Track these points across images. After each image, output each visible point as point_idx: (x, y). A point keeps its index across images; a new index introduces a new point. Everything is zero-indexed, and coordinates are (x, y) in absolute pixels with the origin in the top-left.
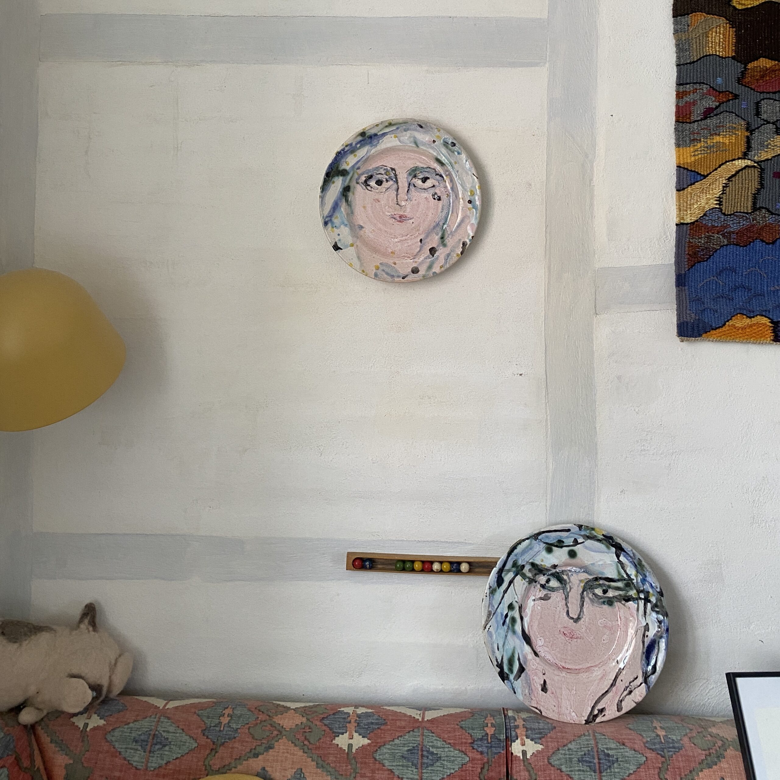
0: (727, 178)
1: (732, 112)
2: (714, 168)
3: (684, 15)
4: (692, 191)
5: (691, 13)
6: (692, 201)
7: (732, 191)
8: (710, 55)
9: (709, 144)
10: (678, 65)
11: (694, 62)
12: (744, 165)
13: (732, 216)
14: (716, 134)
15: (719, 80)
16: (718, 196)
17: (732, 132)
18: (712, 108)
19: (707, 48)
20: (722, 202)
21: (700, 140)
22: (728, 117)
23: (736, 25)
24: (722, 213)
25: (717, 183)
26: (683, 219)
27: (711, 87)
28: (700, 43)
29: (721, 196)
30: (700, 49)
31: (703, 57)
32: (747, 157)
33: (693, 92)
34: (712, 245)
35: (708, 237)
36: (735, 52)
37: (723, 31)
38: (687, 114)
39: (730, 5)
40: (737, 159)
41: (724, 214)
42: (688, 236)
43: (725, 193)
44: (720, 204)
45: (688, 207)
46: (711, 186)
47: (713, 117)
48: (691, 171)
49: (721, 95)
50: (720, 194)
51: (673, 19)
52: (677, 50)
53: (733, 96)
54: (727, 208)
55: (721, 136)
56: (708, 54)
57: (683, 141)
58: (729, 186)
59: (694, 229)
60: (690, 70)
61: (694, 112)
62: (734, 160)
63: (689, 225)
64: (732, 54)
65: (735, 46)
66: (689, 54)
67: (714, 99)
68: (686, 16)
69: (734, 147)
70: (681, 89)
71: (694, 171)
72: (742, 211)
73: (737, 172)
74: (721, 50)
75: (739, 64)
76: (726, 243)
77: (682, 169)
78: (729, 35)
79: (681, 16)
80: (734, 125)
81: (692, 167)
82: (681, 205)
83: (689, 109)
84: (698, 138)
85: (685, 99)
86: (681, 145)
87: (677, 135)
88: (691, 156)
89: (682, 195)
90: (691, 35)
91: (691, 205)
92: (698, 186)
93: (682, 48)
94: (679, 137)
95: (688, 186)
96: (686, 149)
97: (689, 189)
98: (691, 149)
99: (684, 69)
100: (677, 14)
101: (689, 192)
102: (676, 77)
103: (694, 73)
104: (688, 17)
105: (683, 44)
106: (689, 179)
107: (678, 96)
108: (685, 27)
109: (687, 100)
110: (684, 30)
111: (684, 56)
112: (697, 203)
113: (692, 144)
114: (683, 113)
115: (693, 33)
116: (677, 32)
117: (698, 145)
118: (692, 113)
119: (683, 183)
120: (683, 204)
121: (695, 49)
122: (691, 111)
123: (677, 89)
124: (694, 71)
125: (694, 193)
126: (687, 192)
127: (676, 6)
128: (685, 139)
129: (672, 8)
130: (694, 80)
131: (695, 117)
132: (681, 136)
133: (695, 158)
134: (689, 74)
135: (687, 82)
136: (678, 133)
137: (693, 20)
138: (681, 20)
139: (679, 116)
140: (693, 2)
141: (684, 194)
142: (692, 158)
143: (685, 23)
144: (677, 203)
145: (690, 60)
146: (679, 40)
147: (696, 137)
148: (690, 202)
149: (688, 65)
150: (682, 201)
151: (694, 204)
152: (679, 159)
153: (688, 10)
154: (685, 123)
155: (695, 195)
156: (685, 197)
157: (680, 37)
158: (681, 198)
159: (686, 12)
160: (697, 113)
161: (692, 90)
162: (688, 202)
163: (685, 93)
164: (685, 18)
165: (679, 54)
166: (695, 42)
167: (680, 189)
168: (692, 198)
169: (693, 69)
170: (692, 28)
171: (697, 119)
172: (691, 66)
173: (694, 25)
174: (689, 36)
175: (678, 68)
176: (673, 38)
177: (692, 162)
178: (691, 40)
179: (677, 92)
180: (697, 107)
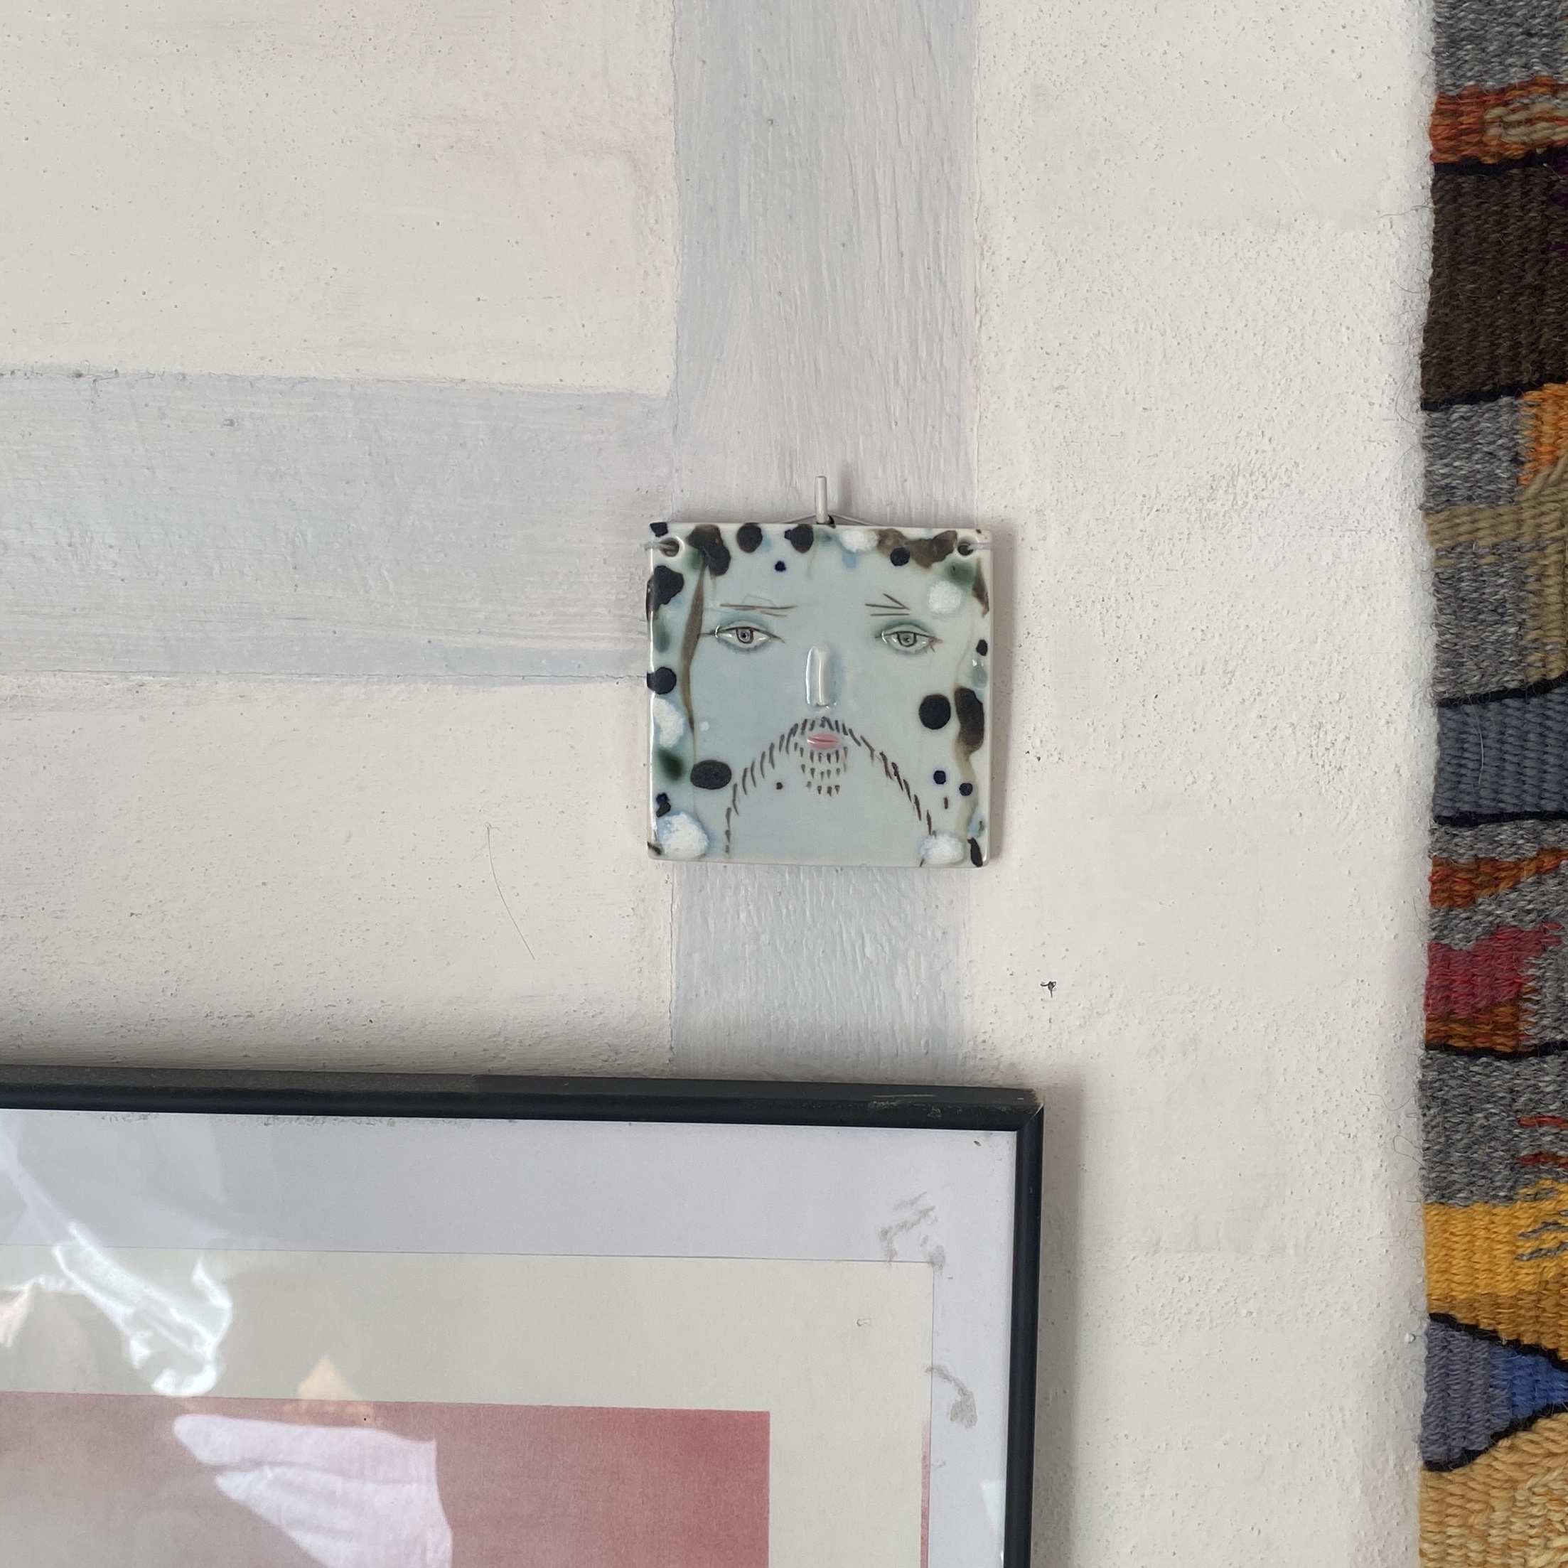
3: (1493, 396)
4: (1517, 1475)
5: (1538, 385)
6: (1518, 1526)
10: (1446, 704)
11: (1543, 687)
33: (1539, 871)
38: (1494, 1003)
45: (1495, 1560)
48: (1516, 1345)
51: (1420, 418)
52: (1441, 609)
57: (1472, 1163)
60: (1523, 737)
61: (1534, 990)
66: (1519, 637)
68: (1504, 400)
70: (1467, 844)
71: (1534, 1350)
77: (1460, 1339)
79: (1472, 398)
81: (1521, 1324)
82: (1449, 1554)
83: (1511, 975)
84: (1562, 1153)
85: (1490, 908)
86: (1460, 1191)
87: (1433, 1127)
88: (1519, 1258)
89: (1458, 1491)
90: (1534, 517)
91: (1509, 1548)
92: (1553, 1441)
93: (1473, 600)
94: (1449, 1144)
95: (1492, 1437)
96: (1489, 1213)
97: (1502, 1459)
98: (1517, 1218)
99: (1483, 729)
100: (1449, 388)
101: (1498, 1476)
102: (1435, 772)
103: (1546, 753)
104: (1514, 409)
105: (1482, 576)
106: (1502, 1395)
107: (1443, 891)
108: (1498, 467)
109: (1498, 916)
110: (1491, 487)
111: (1485, 649)
112: (1549, 1539)
113: (1526, 1185)
114: (1473, 995)
115: (1544, 508)
116: (1444, 498)
117: (1562, 1193)
118: (1529, 1000)
119: (1468, 1422)
120: (1461, 1547)
121: (1553, 608)
122: (1521, 984)
123: (1439, 845)
124: (1548, 741)
125: (1529, 1483)
126: (1489, 1476)
127: (1442, 340)
128: (1480, 1152)
129: (1419, 350)
130: (1547, 795)
131: (1545, 1022)
132: (1458, 1136)
133: (1541, 1273)
134: (1515, 759)
135: (1502, 805)
136: (1438, 1120)
137: (1545, 428)
138: (1472, 427)
139: (1452, 1012)
140: (1551, 313)
141: (1471, 1484)
142: (1525, 1271)
143: (1500, 442)
144: (1426, 1546)
145: (1520, 677)
146: (1459, 549)
147: (1547, 1147)
148: (1504, 1532)
149: (1507, 701)
150: (1458, 1531)
151: (1530, 1545)
152: (1444, 1272)
153: (1520, 362)
154: (1484, 1059)
155: (1535, 1490)
156: (1477, 1507)
157: (1462, 529)
158: (1450, 1511)
159: (1503, 376)
160: (1553, 1002)
161: (1532, 859)
162: (1493, 1532)
163: (1486, 874)
164: (1498, 414)
165: (1457, 635)
166: (1556, 562)
167: (1443, 1458)
168: (1514, 1509)
169: (1539, 730)
170: (1540, 476)
171: (1559, 1037)
172: (1531, 709)
173: (1554, 462)
174: (1520, 523)
175: (1443, 719)
176: (1425, 530)
177: (1522, 1292)
178: (1532, 549)
179: (1437, 863)
180: (1560, 961)
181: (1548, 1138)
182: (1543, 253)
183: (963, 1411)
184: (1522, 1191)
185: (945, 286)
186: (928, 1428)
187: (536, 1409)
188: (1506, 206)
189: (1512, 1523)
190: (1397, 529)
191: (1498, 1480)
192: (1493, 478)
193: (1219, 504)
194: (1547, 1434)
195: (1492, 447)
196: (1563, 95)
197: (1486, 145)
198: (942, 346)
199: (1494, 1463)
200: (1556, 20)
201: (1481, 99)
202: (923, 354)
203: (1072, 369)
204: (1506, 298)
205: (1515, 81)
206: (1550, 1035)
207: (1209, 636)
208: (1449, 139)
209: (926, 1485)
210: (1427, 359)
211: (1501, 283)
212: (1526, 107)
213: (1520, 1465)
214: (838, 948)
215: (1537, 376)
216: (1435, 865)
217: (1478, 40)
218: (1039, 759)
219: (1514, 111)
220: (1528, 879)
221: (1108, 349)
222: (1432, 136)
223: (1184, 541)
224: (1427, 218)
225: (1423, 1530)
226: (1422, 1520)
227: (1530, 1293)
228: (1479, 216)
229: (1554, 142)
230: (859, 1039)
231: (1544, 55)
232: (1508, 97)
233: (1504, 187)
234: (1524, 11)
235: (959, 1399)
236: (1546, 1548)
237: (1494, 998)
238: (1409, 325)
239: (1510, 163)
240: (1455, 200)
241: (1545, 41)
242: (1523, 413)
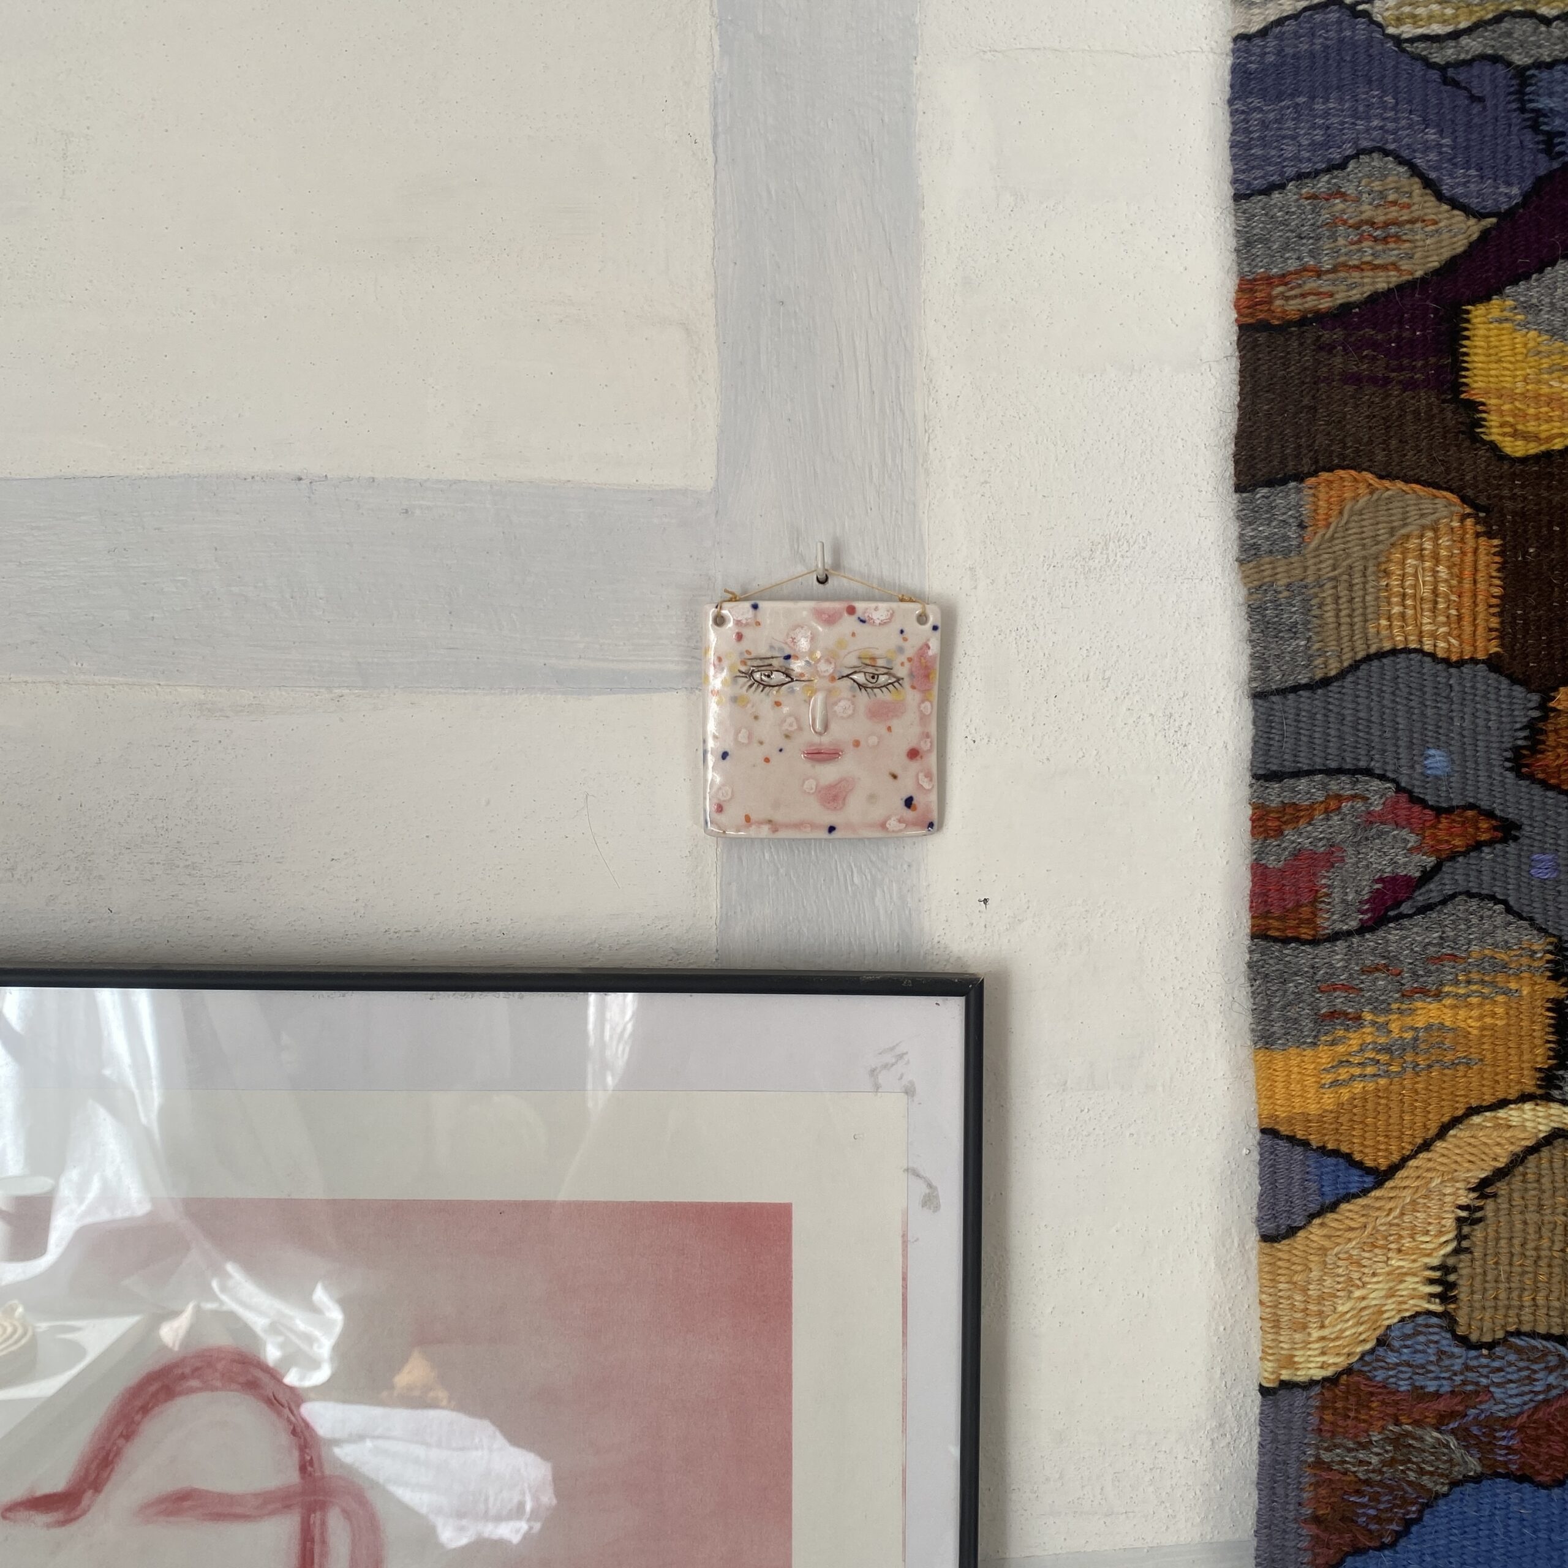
0: (1474, 1181)
1: (1492, 898)
2: (1419, 1141)
3: (1284, 482)
4: (1327, 1243)
5: (1314, 474)
6: (1328, 1282)
7: (1497, 1240)
8: (1394, 652)
9: (1395, 1035)
10: (1258, 696)
11: (1326, 682)
12: (1544, 1129)
13: (1499, 1351)
14: (1424, 992)
15: (1437, 760)
16: (1435, 1261)
17: (1493, 983)
18: (1408, 879)
19: (1384, 622)
20: (1453, 1286)
21: (1358, 1018)
22: (1475, 921)
23: (1501, 524)
24: (1455, 1336)
25: (1434, 1205)
26: (1289, 1362)
27: (1399, 789)
28: (1351, 600)
29: (1451, 1261)
30: (1352, 625)
31: (1368, 658)
32: (1556, 1093)
33: (1327, 811)
34: (1412, 1476)
35: (1397, 1441)
36: (1501, 637)
37: (1449, 548)
38: (1299, 905)
39: (1475, 439)
40: (1515, 1102)
41: (1464, 1341)
42: (1312, 1439)
43: (1467, 1250)
44: (1443, 1298)
45: (1313, 1308)
46: (1407, 1218)
47: (1410, 916)
48: (1323, 1150)
49: (1444, 822)
50: (1446, 1256)
51: (1235, 498)
52: (1253, 630)
53: (1495, 828)
54: (1477, 1315)
55: (1448, 1002)
56: (1387, 646)
57: (1286, 1020)
58: (1480, 1220)
59: (1339, 1405)
60: (1313, 716)
61: (1328, 895)
62: (1503, 1103)
63: (1317, 1389)
64: (1486, 649)
65: (1500, 614)
66: (1307, 648)
67: (1413, 840)
68: (1292, 484)
69: (1500, 1049)
70: (1275, 794)
71: (1336, 1153)
72: (1542, 1329)
73: (1518, 1160)
74: (1442, 630)
75: (1519, 691)
76: (1474, 1465)
77: (1283, 1144)
78: (1476, 570)
79: (1270, 483)
80: (1502, 956)
81: (1326, 1135)
82: (1280, 1303)
83: (1311, 884)
84: (1350, 1010)
85: (1293, 838)
86: (1279, 1039)
87: (1259, 994)
88: (1323, 1086)
89: (1285, 1256)
90: (1315, 564)
91: (1324, 1299)
92: (1352, 1219)
93: (1274, 623)
94: (1270, 1005)
95: (1309, 1216)
96: (1300, 1055)
97: (1316, 1232)
98: (1320, 1058)
99: (1285, 712)
100: (1253, 476)
101: (1314, 1245)
102: (1252, 744)
103: (1329, 728)
104: (1299, 491)
105: (1280, 605)
106: (1314, 1186)
107: (1260, 827)
108: (1289, 531)
109: (1299, 843)
110: (1285, 544)
111: (1284, 657)
112: (1351, 1292)
113: (1326, 1034)
114: (1284, 900)
115: (1322, 558)
116: (1253, 552)
117: (1350, 1039)
118: (1323, 902)
119: (1290, 1206)
120: (1289, 1298)
121: (1331, 626)
122: (1317, 891)
123: (1256, 794)
124: (1330, 719)
125: (1336, 1250)
126: (1307, 1246)
127: (1248, 444)
128: (1293, 1011)
129: (1232, 452)
130: (1330, 757)
131: (1335, 917)
132: (1276, 1000)
133: (1339, 1097)
134: (1307, 733)
135: (1299, 765)
136: (1263, 988)
137: (1320, 503)
138: (1271, 503)
139: (1269, 912)
140: (1321, 425)
141: (1294, 1251)
142: (1327, 1096)
143: (1290, 513)
144: (1264, 1296)
145: (1310, 675)
146: (1264, 588)
147: (1339, 1006)
148: (1319, 1287)
149: (1301, 692)
150: (1286, 1285)
151: (1338, 1297)
152: (1269, 1098)
153: (1302, 459)
154: (1293, 945)
155: (1340, 1256)
156: (1299, 1268)
157: (1266, 573)
158: (1280, 1272)
159: (1290, 467)
160: (1342, 902)
161: (1322, 802)
162: (1311, 1287)
163: (1291, 814)
164: (1288, 495)
165: (1265, 648)
166: (1332, 595)
167: (1275, 1233)
168: (1326, 1270)
169: (1323, 711)
170: (1319, 535)
171: (1345, 928)
172: (1317, 697)
173: (1328, 526)
174: (1306, 568)
175: (1257, 707)
176: (1239, 577)
177: (1326, 1111)
178: (1315, 586)
179: (1255, 807)
180: (1344, 873)
181: (1341, 1000)
182: (1315, 383)
183: (930, 1201)
184: (1323, 1038)
185: (904, 414)
186: (906, 1213)
187: (624, 1204)
188: (1288, 353)
189: (1325, 1280)
190: (1220, 578)
191: (1313, 1249)
192: (1286, 538)
193: (1097, 561)
194: (1347, 1214)
195: (1285, 517)
196: (1324, 278)
197: (1273, 312)
198: (902, 455)
199: (1311, 1236)
200: (1319, 227)
201: (1269, 280)
202: (890, 462)
203: (993, 469)
204: (1291, 415)
205: (1292, 269)
206: (1338, 926)
207: (1092, 653)
208: (1248, 307)
209: (905, 1256)
210: (1238, 457)
211: (1287, 405)
212: (1300, 286)
213: (1329, 1237)
214: (835, 879)
215: (1314, 467)
216: (1254, 809)
217: (1265, 241)
218: (974, 741)
219: (1292, 289)
220: (1319, 817)
221: (1018, 454)
222: (1237, 307)
223: (1073, 588)
224: (1234, 364)
225: (1262, 1286)
226: (1261, 1278)
227: (1331, 1112)
228: (1270, 360)
229: (1320, 309)
230: (850, 943)
231: (1310, 250)
232: (1287, 280)
233: (1287, 340)
234: (1296, 222)
235: (927, 1191)
236: (1349, 1298)
237: (1298, 901)
238: (1224, 437)
239: (1290, 323)
240: (1253, 349)
241: (1311, 241)
242: (1305, 493)
